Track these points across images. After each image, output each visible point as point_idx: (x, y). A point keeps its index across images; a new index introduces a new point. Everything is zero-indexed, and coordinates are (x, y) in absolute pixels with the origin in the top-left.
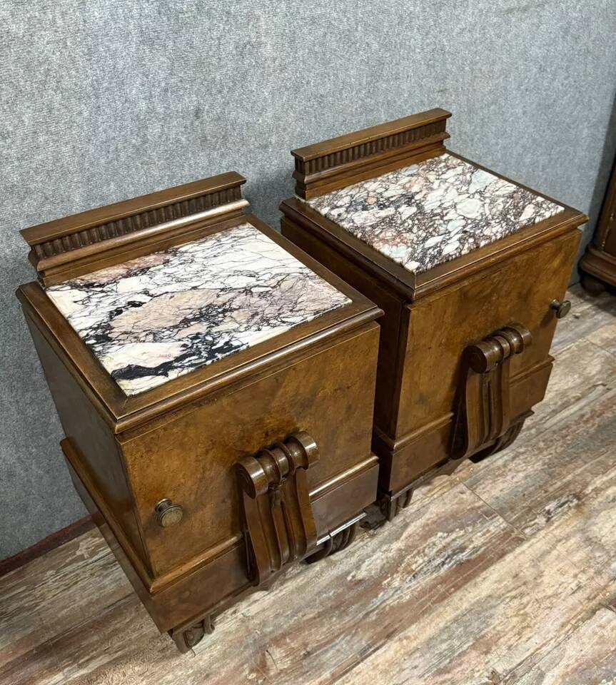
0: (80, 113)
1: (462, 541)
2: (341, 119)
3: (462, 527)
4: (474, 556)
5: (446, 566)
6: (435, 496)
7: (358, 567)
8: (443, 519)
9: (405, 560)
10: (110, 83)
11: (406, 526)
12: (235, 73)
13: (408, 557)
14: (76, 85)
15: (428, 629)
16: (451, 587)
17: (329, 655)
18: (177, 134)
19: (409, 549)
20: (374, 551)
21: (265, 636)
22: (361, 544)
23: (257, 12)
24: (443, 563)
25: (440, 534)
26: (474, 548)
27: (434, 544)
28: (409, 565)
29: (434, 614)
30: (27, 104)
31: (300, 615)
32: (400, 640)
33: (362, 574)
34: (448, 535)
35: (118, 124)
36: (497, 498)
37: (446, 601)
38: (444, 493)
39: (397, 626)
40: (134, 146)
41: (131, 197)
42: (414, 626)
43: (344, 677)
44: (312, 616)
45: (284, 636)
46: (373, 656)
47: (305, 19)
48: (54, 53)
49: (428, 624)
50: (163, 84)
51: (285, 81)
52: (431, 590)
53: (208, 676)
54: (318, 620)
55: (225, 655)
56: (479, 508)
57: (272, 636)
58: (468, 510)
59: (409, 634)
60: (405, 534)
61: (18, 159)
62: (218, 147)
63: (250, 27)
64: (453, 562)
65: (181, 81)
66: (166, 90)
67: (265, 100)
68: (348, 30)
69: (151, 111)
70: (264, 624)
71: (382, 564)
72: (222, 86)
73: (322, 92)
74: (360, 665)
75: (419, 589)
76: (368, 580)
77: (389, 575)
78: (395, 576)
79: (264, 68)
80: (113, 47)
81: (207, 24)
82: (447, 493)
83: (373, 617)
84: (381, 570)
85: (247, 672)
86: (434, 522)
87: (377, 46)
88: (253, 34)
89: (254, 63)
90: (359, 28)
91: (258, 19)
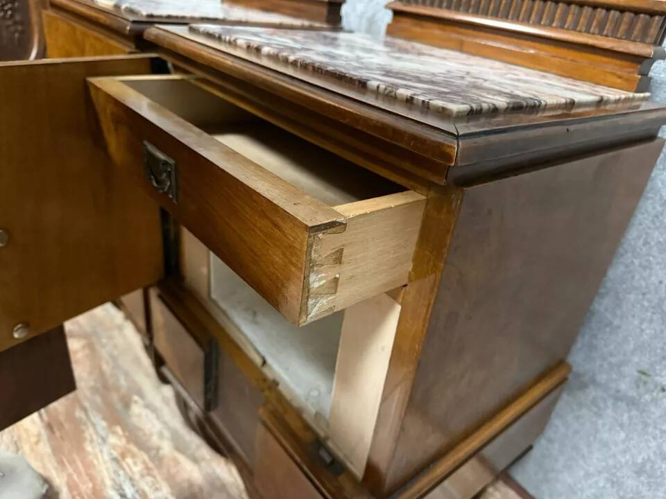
7: (148, 406)
9: (142, 453)
11: (195, 461)
13: (145, 457)
19: (156, 457)
20: (165, 423)
27: (157, 489)
28: (133, 456)
31: (110, 359)
32: (39, 435)
33: (136, 409)
39: (57, 433)
42: (49, 450)
44: (105, 367)
45: (92, 349)
52: (88, 475)
54: (98, 371)
59: (41, 445)
60: (181, 457)
71: (144, 428)
75: (95, 461)
76: (127, 414)
77: (126, 433)
78: (123, 439)
83: (79, 414)
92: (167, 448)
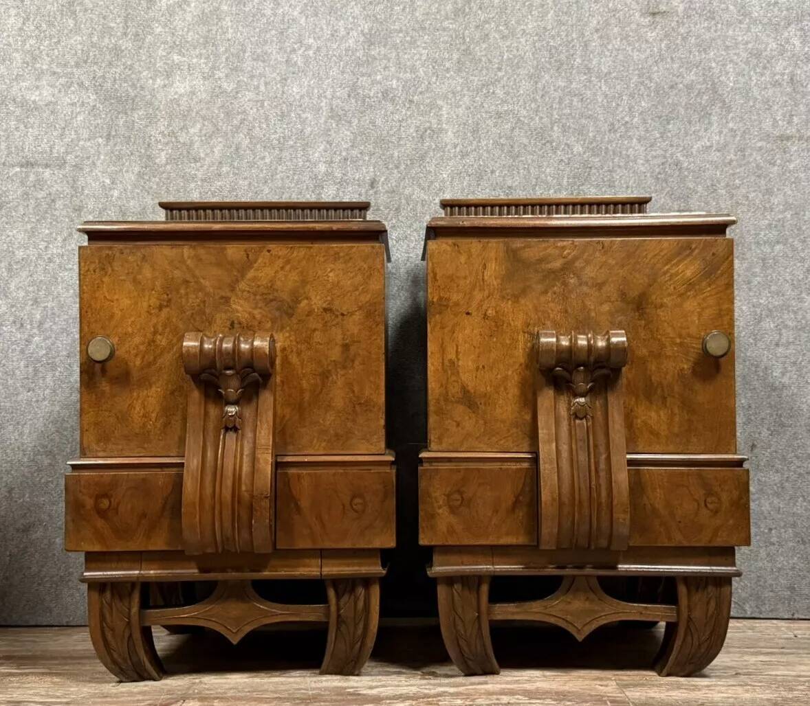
0: (263, 158)
10: (296, 143)
12: (414, 152)
23: (440, 102)
30: (220, 139)
35: (296, 178)
47: (489, 112)
48: (251, 108)
50: (344, 154)
51: (466, 167)
60: (470, 687)
61: (202, 180)
63: (431, 115)
65: (361, 153)
66: (346, 159)
67: (443, 181)
68: (541, 128)
69: (327, 174)
72: (399, 163)
73: (509, 183)
79: (444, 151)
80: (304, 116)
81: (390, 108)
87: (581, 149)
88: (434, 121)
89: (434, 147)
90: (555, 128)
91: (440, 109)
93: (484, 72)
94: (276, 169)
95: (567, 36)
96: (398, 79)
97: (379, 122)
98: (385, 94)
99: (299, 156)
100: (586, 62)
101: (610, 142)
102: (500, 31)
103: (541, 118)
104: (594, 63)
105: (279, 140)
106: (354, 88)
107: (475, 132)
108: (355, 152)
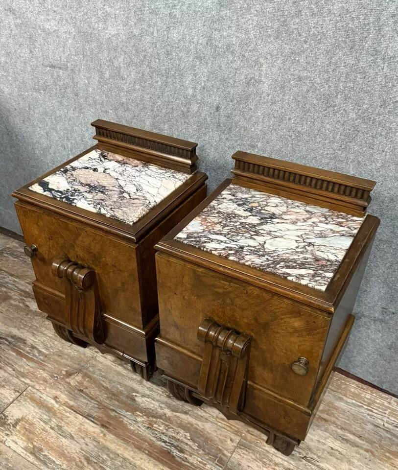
0: (157, 82)
1: (187, 449)
2: (313, 155)
3: (199, 447)
4: (179, 460)
5: (163, 444)
6: (219, 424)
7: (143, 396)
8: (201, 433)
9: (158, 420)
10: (175, 73)
11: (186, 413)
12: (242, 93)
13: (161, 421)
14: (158, 67)
15: (114, 445)
16: (148, 451)
17: (84, 401)
18: (206, 115)
19: (168, 419)
20: (158, 401)
21: (87, 369)
22: (161, 393)
23: (262, 61)
24: (165, 442)
25: (188, 434)
26: (186, 458)
27: (178, 433)
28: (156, 423)
29: (125, 445)
30: (133, 68)
31: (104, 379)
32: (102, 432)
33: (139, 400)
34: (189, 439)
35: (176, 96)
36: (240, 465)
37: (137, 450)
38: (225, 429)
39: (110, 427)
40: (182, 111)
41: (175, 136)
42: (113, 437)
43: (72, 412)
44: (105, 384)
45: (89, 377)
46: (88, 421)
47: (294, 75)
48: (150, 48)
49: (117, 444)
50: (203, 84)
51: (273, 111)
52: (141, 440)
53: (60, 356)
54: (103, 388)
55: (72, 358)
56: (223, 454)
57: (88, 372)
58: (218, 448)
59: (107, 436)
60: (178, 414)
62: (225, 132)
63: (256, 68)
64: (169, 447)
65: (212, 86)
67: (258, 117)
68: (328, 94)
69: (194, 96)
70: (93, 366)
71: (150, 407)
72: (233, 99)
73: (299, 129)
74: (81, 417)
75: (140, 432)
76: (137, 404)
77: (144, 414)
78: (145, 417)
79: (260, 97)
80: (180, 55)
81: (231, 58)
82: (226, 431)
83: (113, 414)
84: (145, 409)
85: (65, 370)
86: (196, 429)
87: (355, 115)
88: (257, 74)
89: (255, 92)
90: (339, 96)
91: (262, 65)
92: (168, 413)
93: (294, 43)
94: (164, 89)
95: (365, 19)
96: (237, 37)
97: (223, 67)
98: (228, 47)
99: (177, 82)
100: (376, 45)
101: (379, 114)
102: (311, 9)
103: (330, 87)
104: (383, 46)
105: (166, 70)
106: (210, 38)
107: (282, 87)
108: (209, 84)
